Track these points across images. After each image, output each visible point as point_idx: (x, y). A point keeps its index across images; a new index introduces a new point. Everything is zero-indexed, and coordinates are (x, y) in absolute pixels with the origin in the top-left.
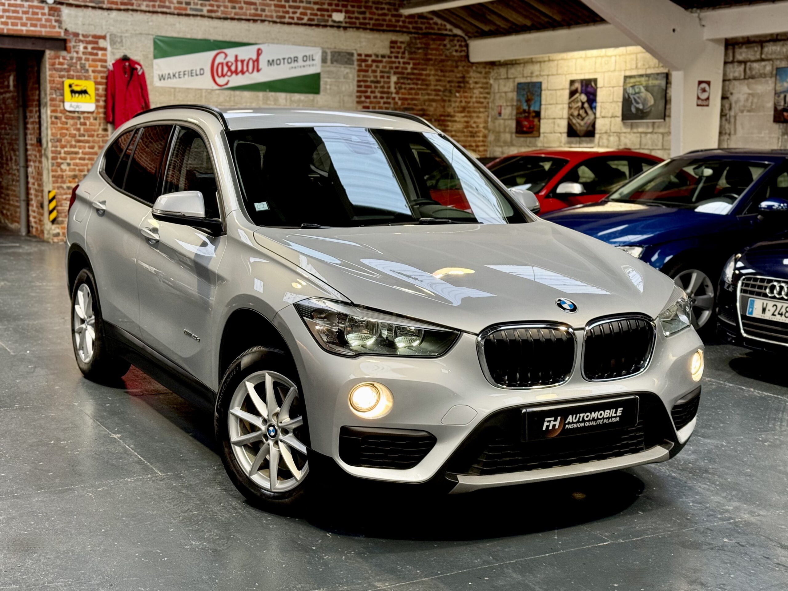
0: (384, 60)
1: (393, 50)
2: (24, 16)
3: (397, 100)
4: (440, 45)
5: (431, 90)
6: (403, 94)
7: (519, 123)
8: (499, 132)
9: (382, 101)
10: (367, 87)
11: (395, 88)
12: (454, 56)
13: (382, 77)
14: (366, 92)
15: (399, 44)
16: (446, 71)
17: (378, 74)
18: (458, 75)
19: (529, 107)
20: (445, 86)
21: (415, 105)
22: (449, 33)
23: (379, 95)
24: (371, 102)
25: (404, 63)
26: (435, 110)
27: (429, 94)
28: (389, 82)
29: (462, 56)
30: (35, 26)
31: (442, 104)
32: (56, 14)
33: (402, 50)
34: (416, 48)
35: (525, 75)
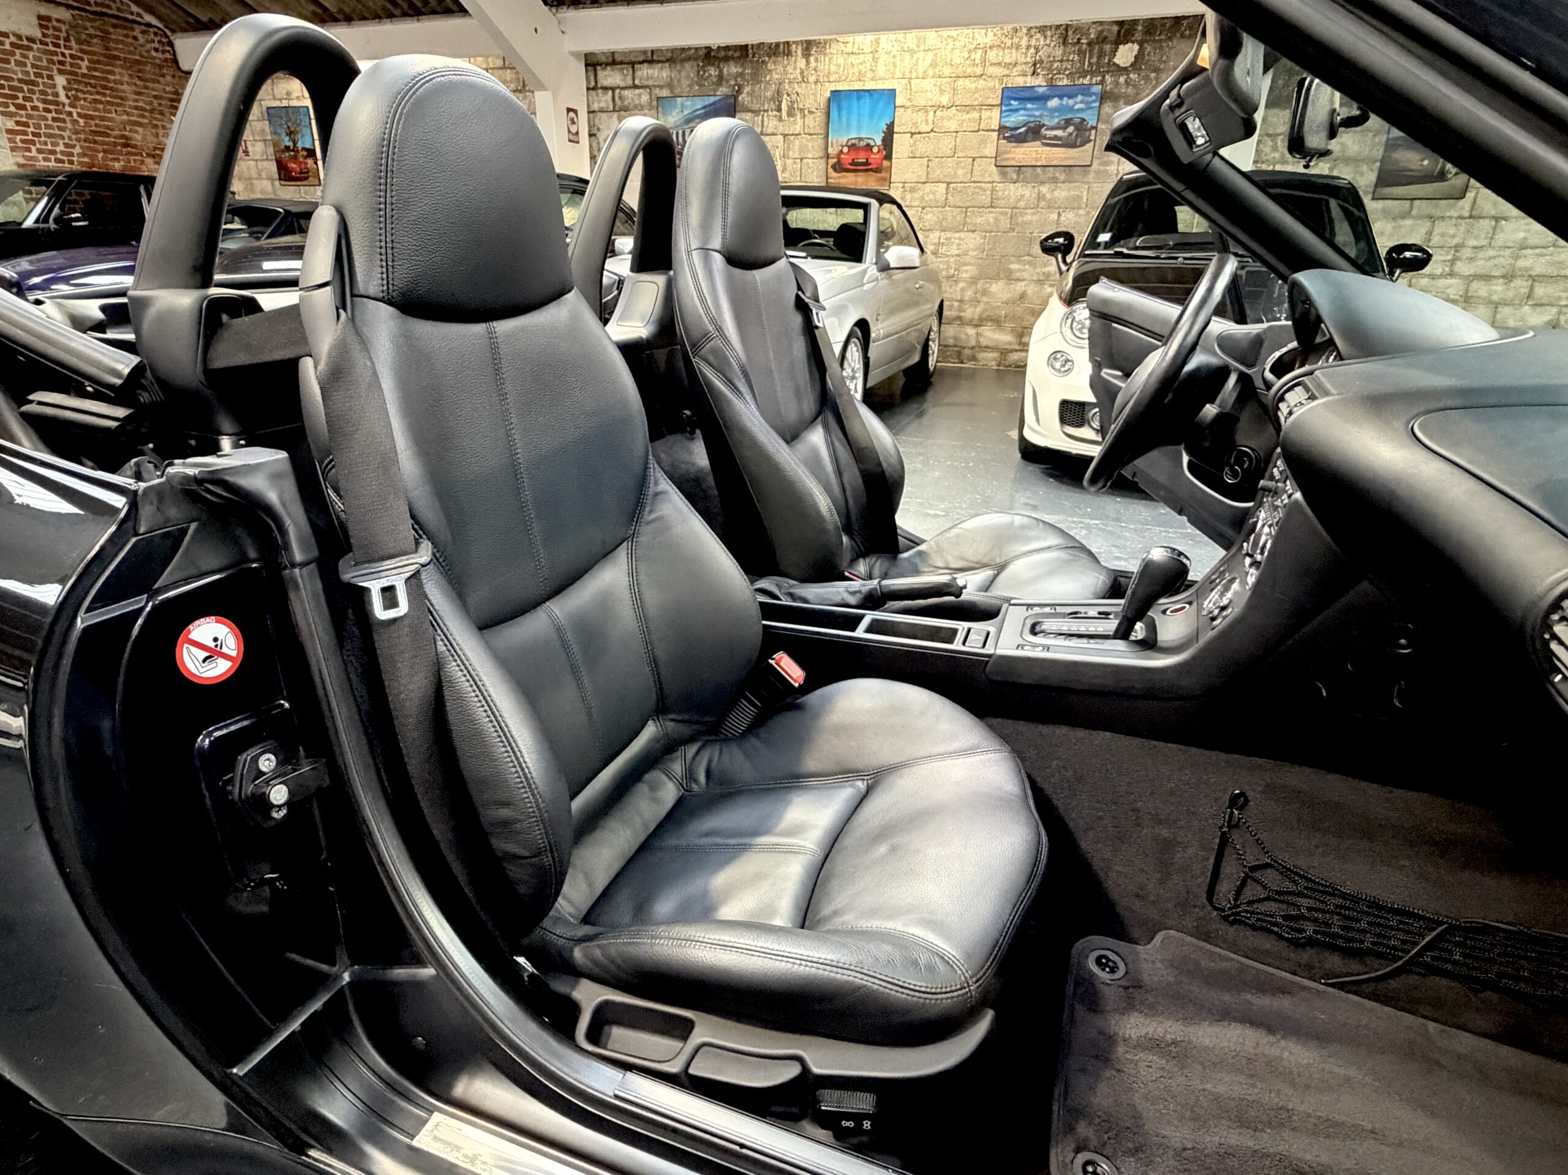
0: (35, 46)
1: (46, 31)
3: (75, 115)
4: (126, 36)
5: (130, 107)
6: (82, 107)
7: (281, 166)
8: (250, 179)
9: (49, 116)
10: (11, 88)
11: (67, 97)
12: (155, 58)
13: (37, 75)
14: (17, 98)
15: (55, 24)
16: (147, 80)
17: (29, 69)
18: (168, 89)
19: (295, 143)
20: (151, 103)
21: (108, 127)
22: (138, 19)
23: (41, 106)
24: (29, 116)
25: (72, 56)
26: (144, 139)
27: (128, 114)
28: (54, 86)
29: (166, 60)
31: (154, 131)
33: (63, 35)
34: (87, 35)
35: (278, 96)
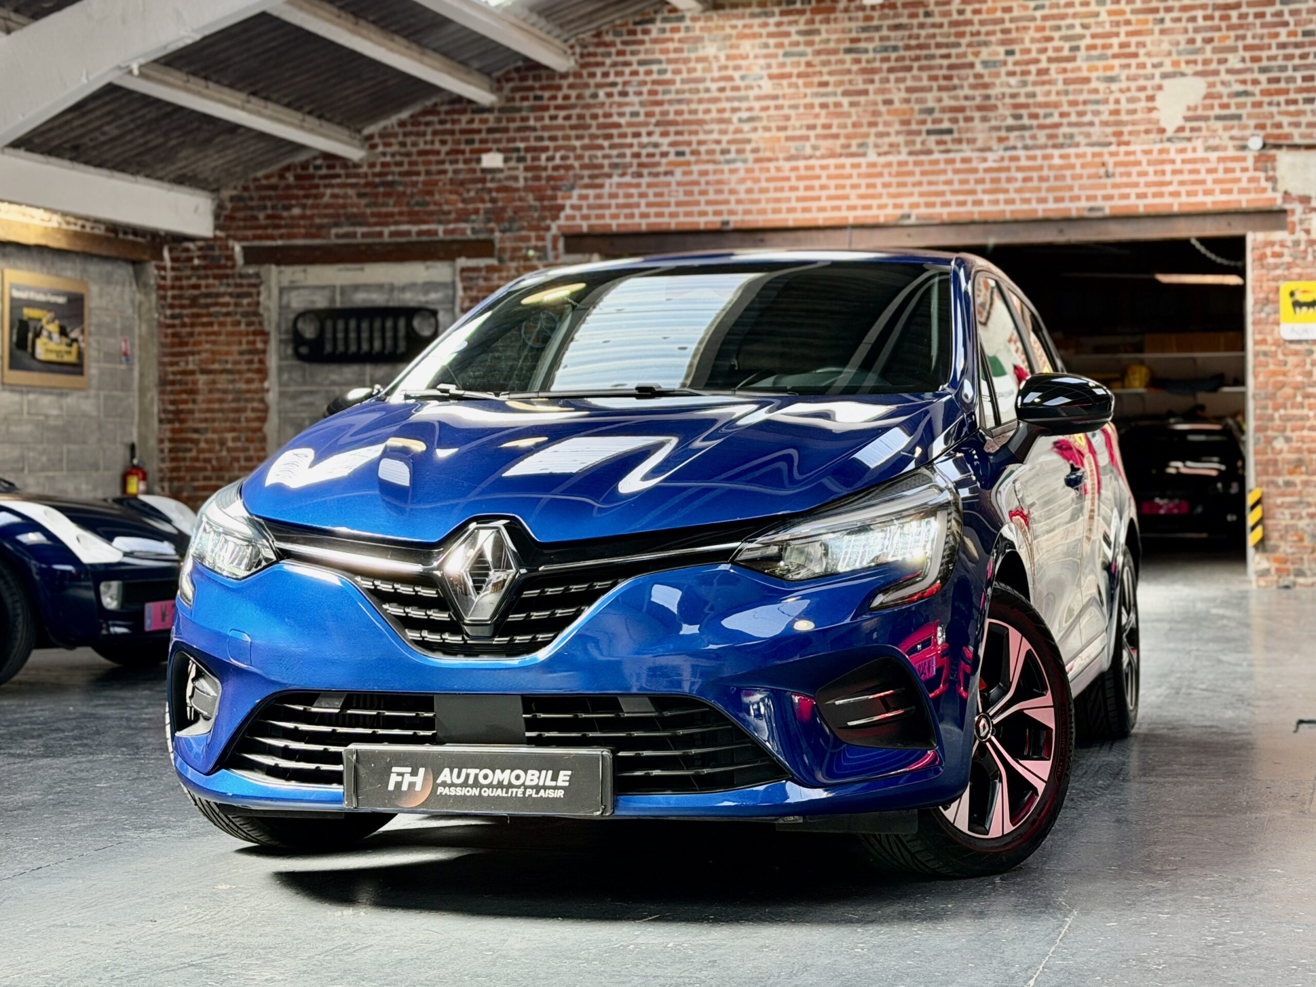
2: (1210, 178)
30: (1230, 191)
32: (1269, 165)
